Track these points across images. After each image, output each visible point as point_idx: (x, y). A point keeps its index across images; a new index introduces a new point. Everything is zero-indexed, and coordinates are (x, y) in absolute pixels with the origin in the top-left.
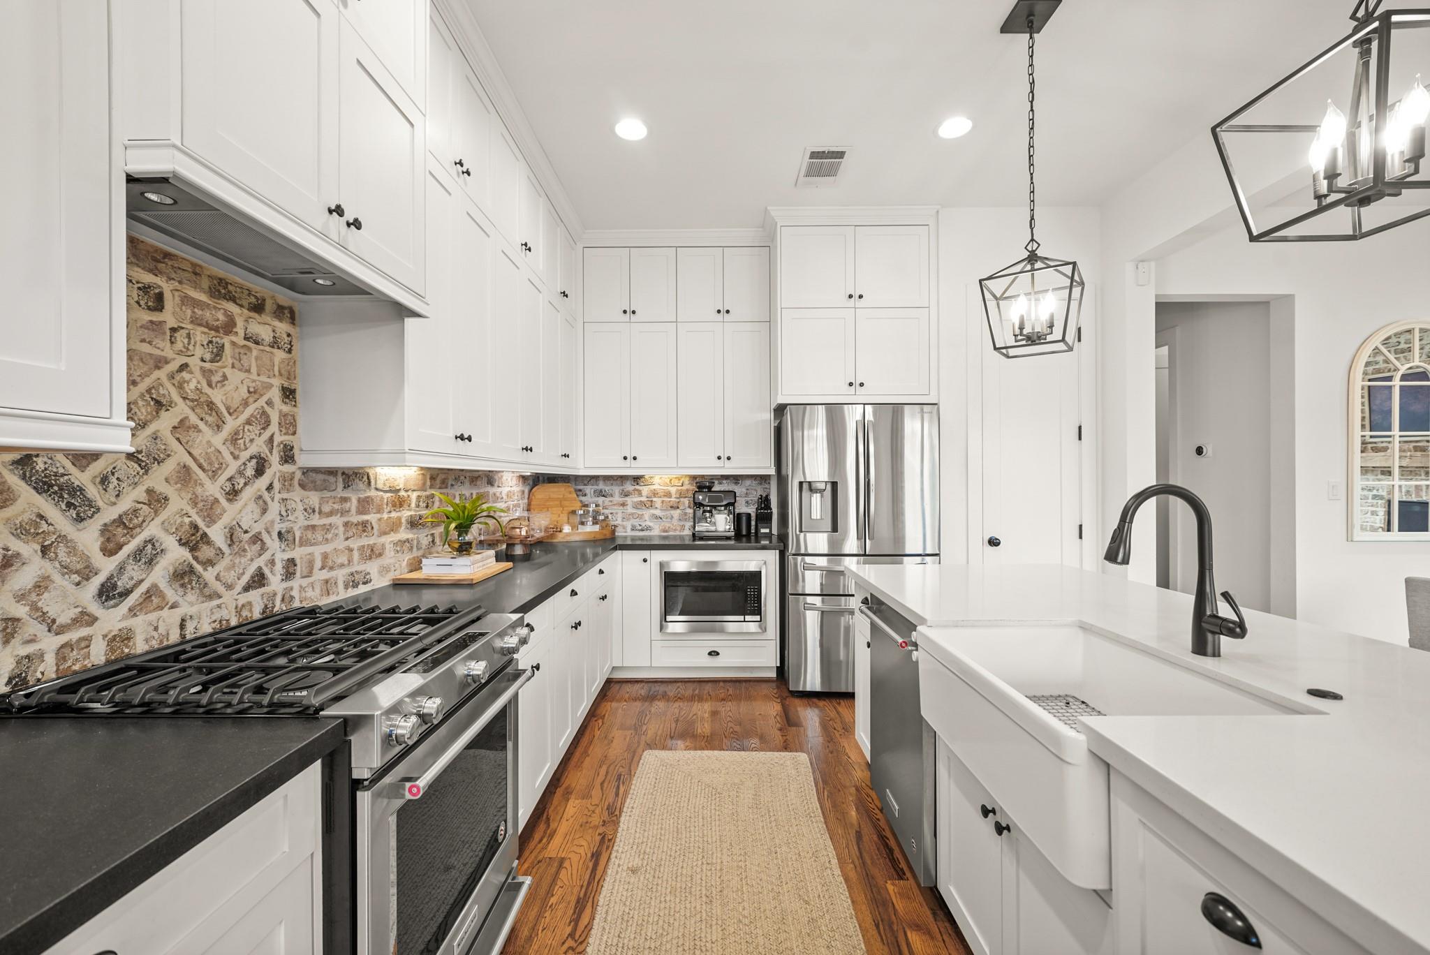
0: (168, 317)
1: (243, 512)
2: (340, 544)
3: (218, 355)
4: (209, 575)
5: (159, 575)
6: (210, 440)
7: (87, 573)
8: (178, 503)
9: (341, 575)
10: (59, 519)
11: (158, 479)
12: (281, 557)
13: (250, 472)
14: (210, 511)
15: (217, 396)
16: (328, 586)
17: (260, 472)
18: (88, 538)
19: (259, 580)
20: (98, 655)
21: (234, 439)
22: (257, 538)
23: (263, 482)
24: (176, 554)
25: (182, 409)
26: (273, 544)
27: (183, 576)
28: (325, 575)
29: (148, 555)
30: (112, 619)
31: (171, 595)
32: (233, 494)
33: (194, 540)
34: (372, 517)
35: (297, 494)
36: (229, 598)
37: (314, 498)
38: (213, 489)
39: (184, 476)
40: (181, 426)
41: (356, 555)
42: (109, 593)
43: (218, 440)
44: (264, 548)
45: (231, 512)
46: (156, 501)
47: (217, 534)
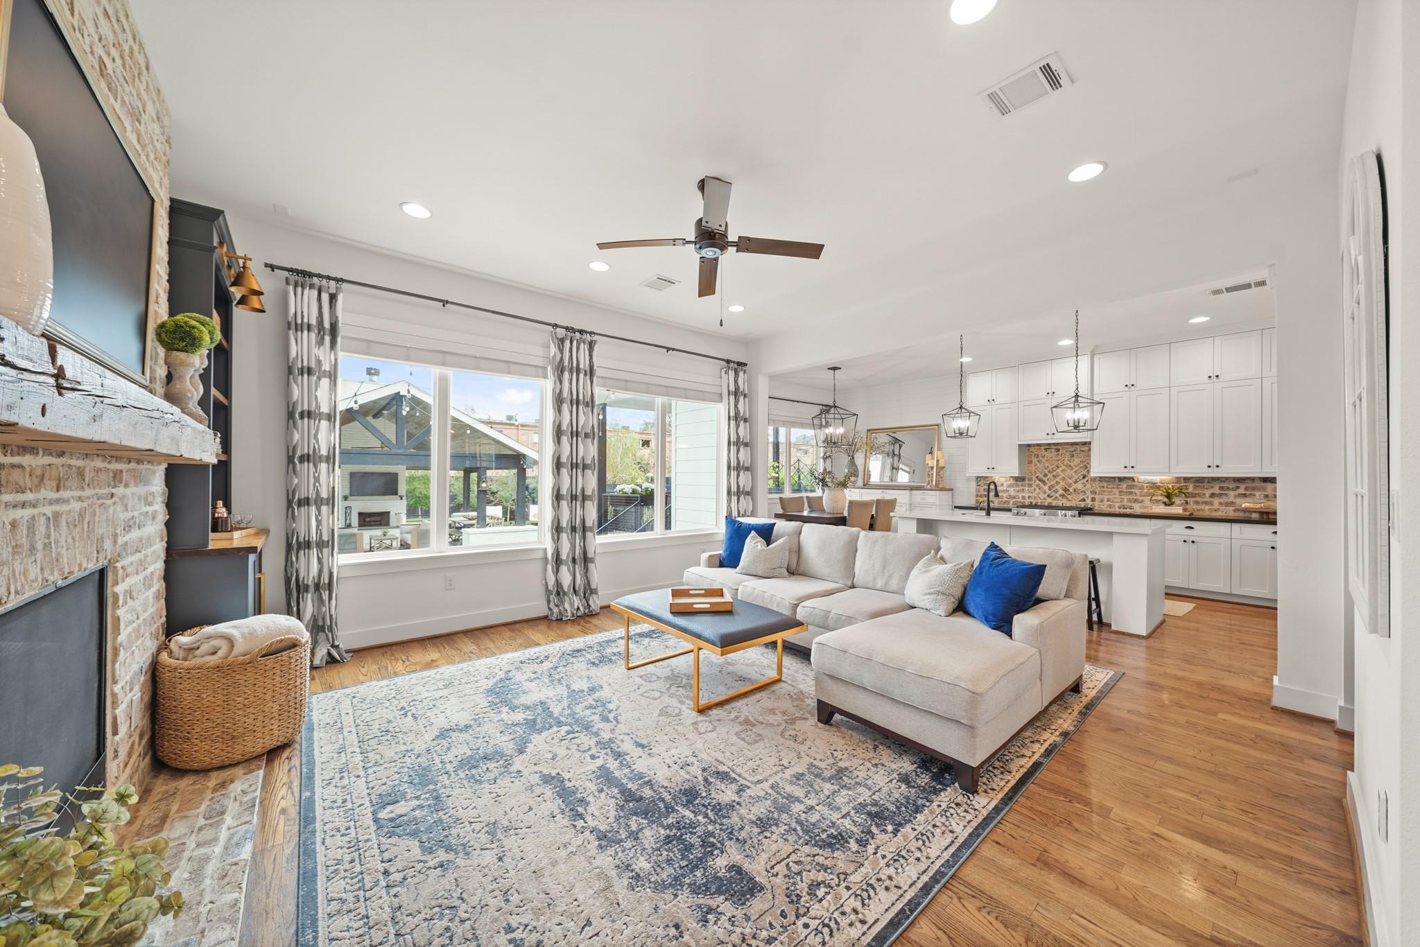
0: (1060, 452)
1: (1079, 486)
2: (1118, 496)
3: (1073, 456)
4: (1069, 497)
5: (1057, 495)
6: (1069, 472)
7: (1045, 493)
8: (1062, 483)
9: (1117, 505)
10: (1041, 485)
11: (1058, 479)
12: (1091, 496)
13: (1081, 477)
14: (1070, 485)
15: (1072, 464)
16: (1110, 506)
17: (1084, 477)
18: (1046, 488)
19: (1084, 500)
20: (1046, 504)
21: (1076, 472)
22: (1083, 491)
23: (1086, 479)
24: (1061, 492)
25: (1063, 467)
26: (1088, 493)
27: (1062, 496)
28: (1109, 503)
29: (1056, 491)
30: (1049, 500)
31: (1060, 498)
32: (1076, 482)
33: (1066, 490)
34: (1137, 491)
35: (1097, 483)
36: (1074, 502)
37: (1105, 484)
38: (1070, 481)
39: (1064, 479)
40: (1063, 470)
41: (1125, 501)
42: (1048, 496)
43: (1072, 472)
44: (1085, 494)
45: (1075, 486)
46: (1058, 483)
47: (1071, 489)
